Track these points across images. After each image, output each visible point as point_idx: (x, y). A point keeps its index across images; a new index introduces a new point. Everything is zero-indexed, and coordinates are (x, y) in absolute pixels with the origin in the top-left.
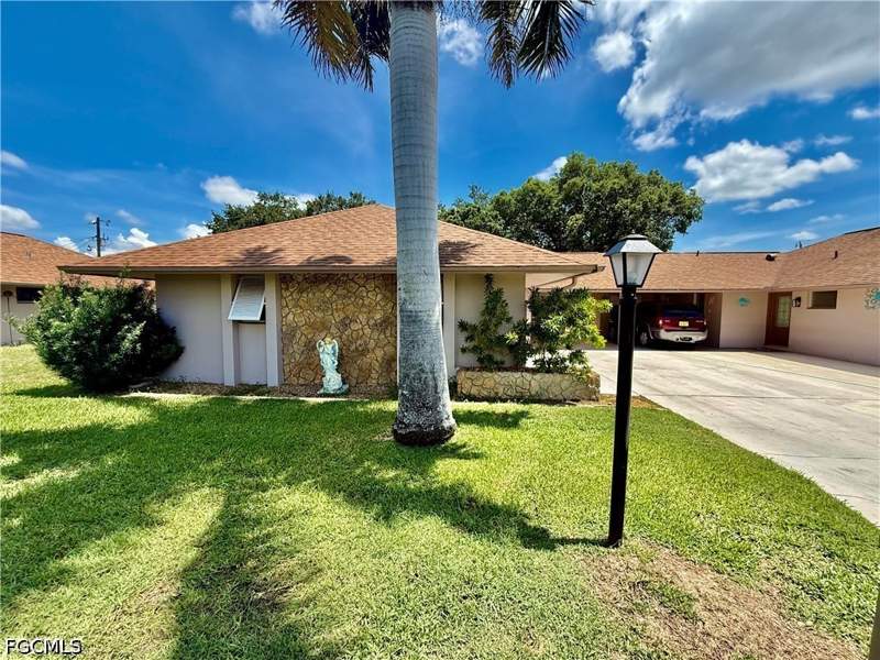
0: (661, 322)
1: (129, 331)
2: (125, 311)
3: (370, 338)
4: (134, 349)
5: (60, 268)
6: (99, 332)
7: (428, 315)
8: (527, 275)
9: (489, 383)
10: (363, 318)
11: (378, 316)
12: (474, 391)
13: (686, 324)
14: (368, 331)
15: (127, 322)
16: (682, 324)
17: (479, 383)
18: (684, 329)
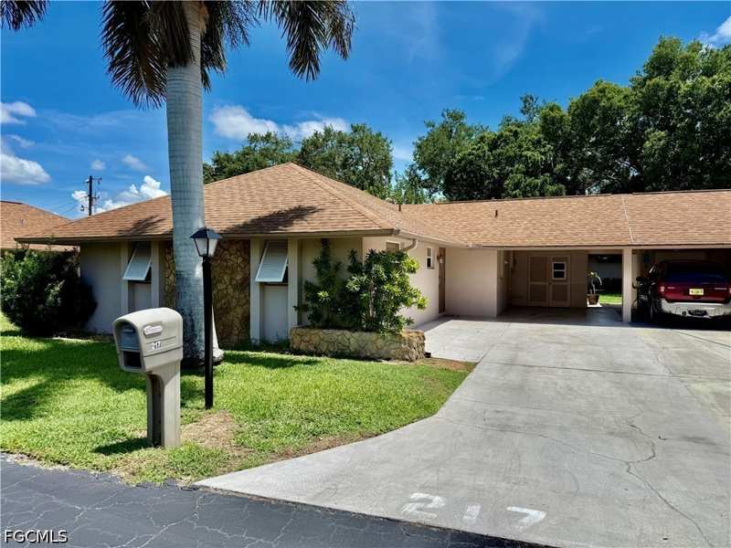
0: (662, 289)
1: (52, 287)
2: (51, 272)
3: (232, 297)
4: (56, 301)
5: (15, 239)
6: (32, 288)
7: (188, 274)
8: (364, 238)
9: (315, 340)
10: (226, 278)
11: (239, 277)
12: (302, 346)
13: (700, 292)
14: (230, 290)
15: (53, 281)
16: (693, 292)
17: (307, 339)
18: (696, 299)
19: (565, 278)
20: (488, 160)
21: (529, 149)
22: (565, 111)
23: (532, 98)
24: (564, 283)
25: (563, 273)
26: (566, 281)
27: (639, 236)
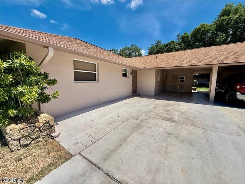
19: (184, 82)
20: (165, 50)
21: (177, 46)
22: (189, 34)
23: (180, 35)
24: (183, 84)
25: (184, 80)
26: (184, 83)
27: (225, 59)
